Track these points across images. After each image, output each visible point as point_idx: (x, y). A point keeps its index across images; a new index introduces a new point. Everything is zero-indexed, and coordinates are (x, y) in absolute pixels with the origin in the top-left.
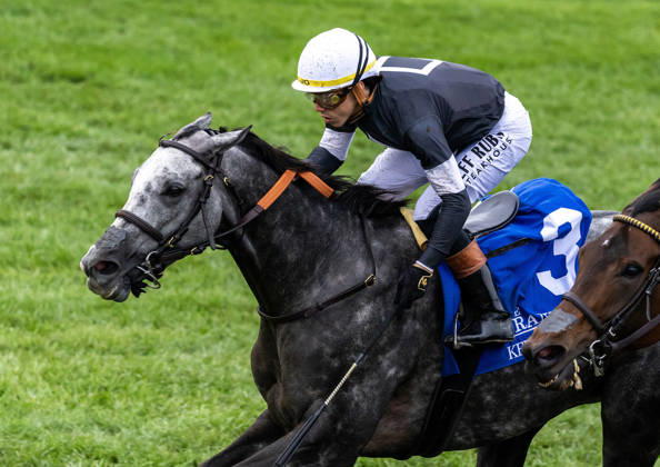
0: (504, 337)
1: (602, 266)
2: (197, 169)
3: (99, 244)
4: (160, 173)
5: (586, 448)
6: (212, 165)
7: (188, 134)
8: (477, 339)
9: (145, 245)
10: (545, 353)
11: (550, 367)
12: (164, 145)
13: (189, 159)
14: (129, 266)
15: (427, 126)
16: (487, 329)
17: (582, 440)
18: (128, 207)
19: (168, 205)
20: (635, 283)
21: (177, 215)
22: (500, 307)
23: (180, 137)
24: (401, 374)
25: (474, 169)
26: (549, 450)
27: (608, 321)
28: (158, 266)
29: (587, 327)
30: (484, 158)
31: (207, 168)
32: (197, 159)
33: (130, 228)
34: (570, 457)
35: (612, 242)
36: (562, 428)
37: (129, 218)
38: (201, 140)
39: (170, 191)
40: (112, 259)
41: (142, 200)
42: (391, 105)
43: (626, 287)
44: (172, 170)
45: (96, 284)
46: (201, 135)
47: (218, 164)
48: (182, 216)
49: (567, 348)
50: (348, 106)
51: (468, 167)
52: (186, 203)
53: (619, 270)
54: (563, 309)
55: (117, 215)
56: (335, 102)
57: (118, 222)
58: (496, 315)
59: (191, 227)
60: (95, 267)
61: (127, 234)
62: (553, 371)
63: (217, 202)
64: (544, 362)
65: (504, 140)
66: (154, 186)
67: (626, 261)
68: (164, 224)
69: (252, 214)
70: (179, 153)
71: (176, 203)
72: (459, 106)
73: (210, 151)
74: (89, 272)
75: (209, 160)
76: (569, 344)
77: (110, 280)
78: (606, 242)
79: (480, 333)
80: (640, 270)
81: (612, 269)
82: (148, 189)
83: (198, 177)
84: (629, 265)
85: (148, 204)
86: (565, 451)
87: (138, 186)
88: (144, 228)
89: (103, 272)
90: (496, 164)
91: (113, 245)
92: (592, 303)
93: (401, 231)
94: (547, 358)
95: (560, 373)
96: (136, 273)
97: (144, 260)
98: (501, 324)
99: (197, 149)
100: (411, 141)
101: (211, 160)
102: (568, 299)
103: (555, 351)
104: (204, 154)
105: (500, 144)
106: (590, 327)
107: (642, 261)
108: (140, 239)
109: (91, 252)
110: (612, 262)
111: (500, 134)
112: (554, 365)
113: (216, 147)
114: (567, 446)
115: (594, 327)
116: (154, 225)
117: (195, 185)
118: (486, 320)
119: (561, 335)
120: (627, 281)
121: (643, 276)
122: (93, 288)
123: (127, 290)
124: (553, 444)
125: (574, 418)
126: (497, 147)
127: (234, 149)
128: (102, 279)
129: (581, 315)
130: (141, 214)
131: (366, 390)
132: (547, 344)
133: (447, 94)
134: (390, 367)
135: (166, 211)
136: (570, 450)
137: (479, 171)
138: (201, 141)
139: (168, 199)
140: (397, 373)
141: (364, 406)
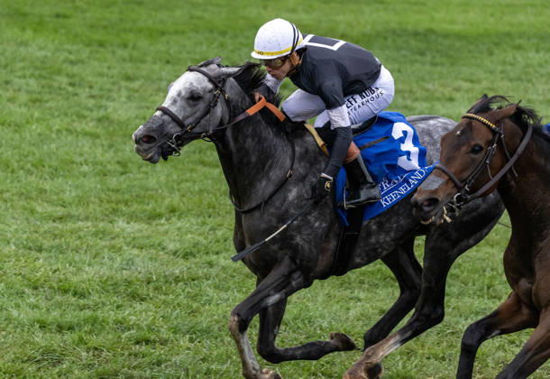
0: (375, 198)
1: (457, 147)
2: (210, 86)
3: (145, 126)
4: (187, 85)
5: (220, 281)
6: (220, 85)
7: (206, 65)
8: (358, 202)
9: (174, 130)
10: (426, 203)
11: (429, 212)
12: (191, 70)
13: (206, 79)
14: (163, 141)
15: (333, 83)
16: (364, 194)
17: (217, 276)
18: (166, 104)
19: (191, 106)
20: (479, 157)
21: (195, 113)
22: (371, 180)
23: (201, 66)
24: (324, 225)
25: (356, 105)
26: (196, 282)
27: (464, 181)
28: (179, 142)
29: (451, 185)
30: (364, 100)
31: (216, 87)
32: (211, 80)
33: (166, 117)
34: (209, 287)
35: (462, 132)
36: (204, 268)
37: (165, 111)
38: (213, 69)
39: (193, 97)
40: (152, 134)
41: (175, 102)
42: (311, 68)
43: (473, 160)
44: (195, 84)
45: (141, 148)
46: (214, 66)
47: (223, 85)
48: (198, 114)
49: (440, 199)
50: (287, 67)
51: (353, 102)
52: (202, 106)
53: (470, 149)
54: (436, 175)
55: (158, 109)
56: (280, 65)
57: (158, 113)
58: (369, 185)
59: (202, 121)
60: (141, 139)
61: (163, 121)
62: (432, 213)
63: (219, 110)
64: (426, 209)
65: (379, 92)
66: (183, 93)
67: (473, 143)
68: (188, 117)
69: (241, 117)
70: (200, 75)
71: (195, 105)
72: (354, 72)
73: (219, 77)
74: (137, 142)
75: (218, 82)
76: (441, 196)
77: (151, 148)
78: (458, 132)
79: (359, 197)
80: (481, 149)
81: (464, 149)
82: (179, 95)
83: (210, 91)
84: (476, 145)
85: (178, 104)
86: (206, 282)
87: (173, 91)
88: (174, 118)
89: (147, 142)
90: (370, 105)
91: (154, 126)
92: (453, 170)
93: (309, 139)
94: (429, 206)
95: (435, 215)
96: (166, 146)
97: (171, 139)
98: (372, 190)
99: (211, 74)
100: (322, 91)
101: (220, 82)
102: (438, 168)
103: (433, 201)
104: (216, 78)
105: (376, 94)
106: (453, 185)
107: (482, 143)
108: (171, 126)
109: (140, 130)
110: (463, 145)
111: (377, 89)
112: (432, 210)
113: (223, 74)
114: (207, 279)
115: (456, 186)
116: (180, 117)
117: (208, 96)
118: (362, 189)
119: (436, 191)
120: (473, 156)
121: (483, 153)
122: (138, 151)
123: (159, 156)
124: (198, 278)
125: (212, 261)
126: (374, 95)
127: (231, 79)
128: (146, 146)
129: (447, 178)
130: (173, 109)
131: (304, 237)
132: (427, 198)
133: (346, 63)
134: (316, 222)
135: (189, 110)
136: (209, 282)
137: (359, 106)
138: (215, 70)
139: (191, 102)
140: (320, 224)
141: (306, 247)
